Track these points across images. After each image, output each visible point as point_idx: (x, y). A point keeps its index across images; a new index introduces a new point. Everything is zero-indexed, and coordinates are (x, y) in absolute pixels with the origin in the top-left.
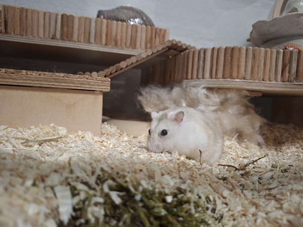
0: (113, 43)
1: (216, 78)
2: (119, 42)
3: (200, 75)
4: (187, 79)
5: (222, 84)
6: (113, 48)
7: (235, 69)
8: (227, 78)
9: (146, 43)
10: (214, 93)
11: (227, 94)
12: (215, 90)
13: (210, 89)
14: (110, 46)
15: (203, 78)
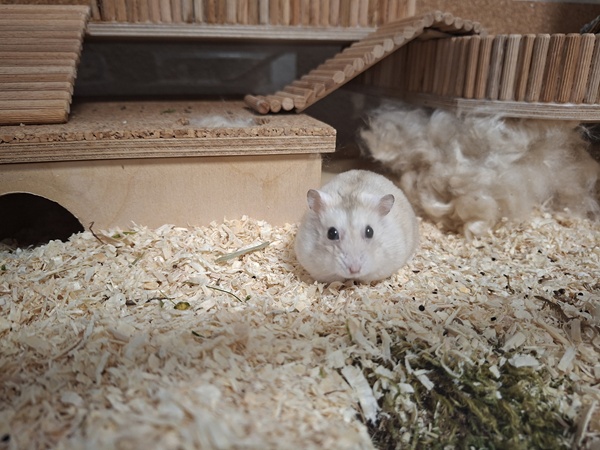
0: (306, 19)
1: (526, 100)
2: (317, 15)
3: (494, 92)
4: (463, 96)
5: (538, 113)
6: (306, 29)
7: (568, 83)
8: (548, 102)
9: (370, 12)
10: (518, 130)
11: (546, 132)
12: (521, 122)
13: (511, 121)
14: (299, 26)
15: (499, 99)
